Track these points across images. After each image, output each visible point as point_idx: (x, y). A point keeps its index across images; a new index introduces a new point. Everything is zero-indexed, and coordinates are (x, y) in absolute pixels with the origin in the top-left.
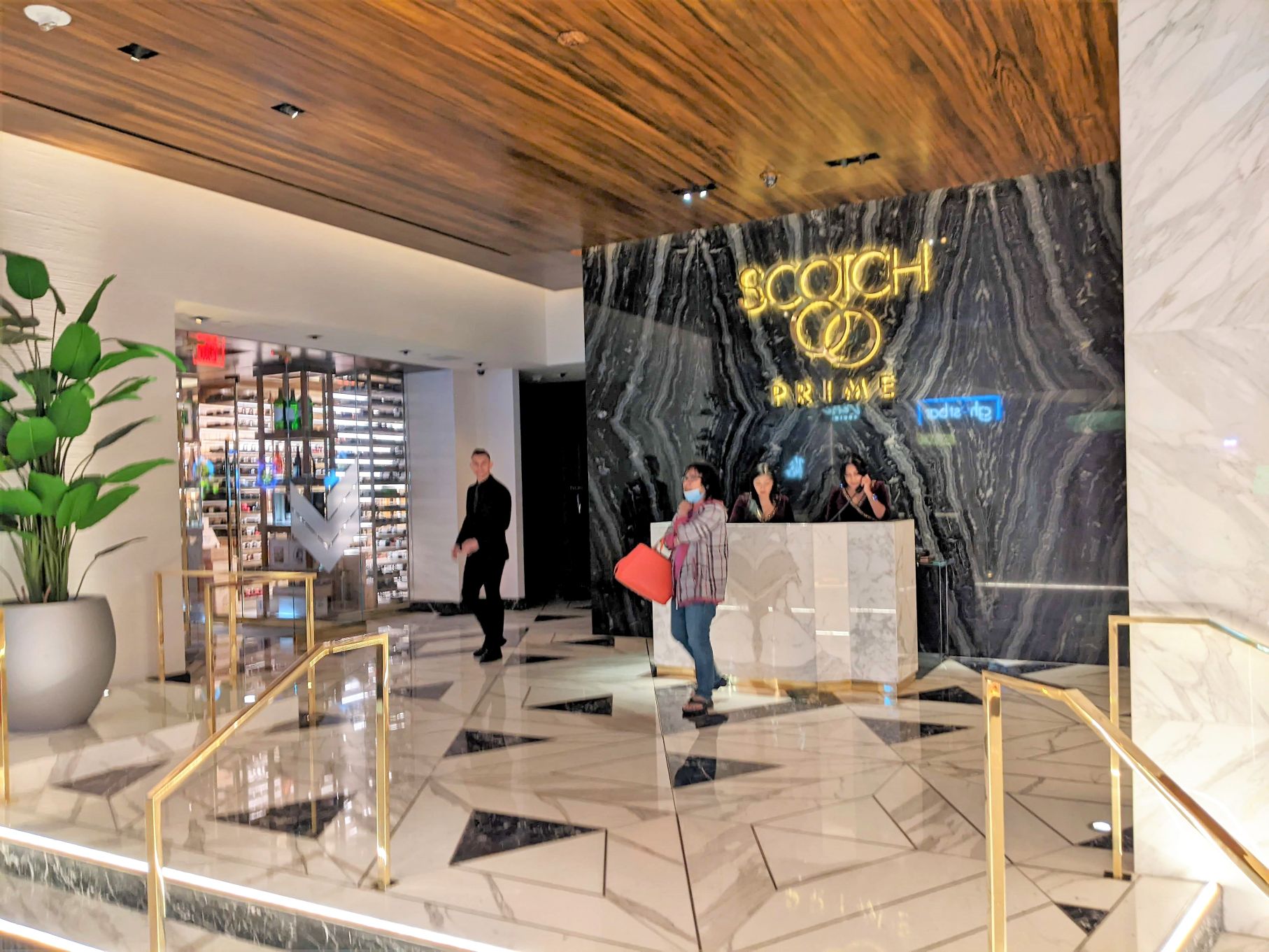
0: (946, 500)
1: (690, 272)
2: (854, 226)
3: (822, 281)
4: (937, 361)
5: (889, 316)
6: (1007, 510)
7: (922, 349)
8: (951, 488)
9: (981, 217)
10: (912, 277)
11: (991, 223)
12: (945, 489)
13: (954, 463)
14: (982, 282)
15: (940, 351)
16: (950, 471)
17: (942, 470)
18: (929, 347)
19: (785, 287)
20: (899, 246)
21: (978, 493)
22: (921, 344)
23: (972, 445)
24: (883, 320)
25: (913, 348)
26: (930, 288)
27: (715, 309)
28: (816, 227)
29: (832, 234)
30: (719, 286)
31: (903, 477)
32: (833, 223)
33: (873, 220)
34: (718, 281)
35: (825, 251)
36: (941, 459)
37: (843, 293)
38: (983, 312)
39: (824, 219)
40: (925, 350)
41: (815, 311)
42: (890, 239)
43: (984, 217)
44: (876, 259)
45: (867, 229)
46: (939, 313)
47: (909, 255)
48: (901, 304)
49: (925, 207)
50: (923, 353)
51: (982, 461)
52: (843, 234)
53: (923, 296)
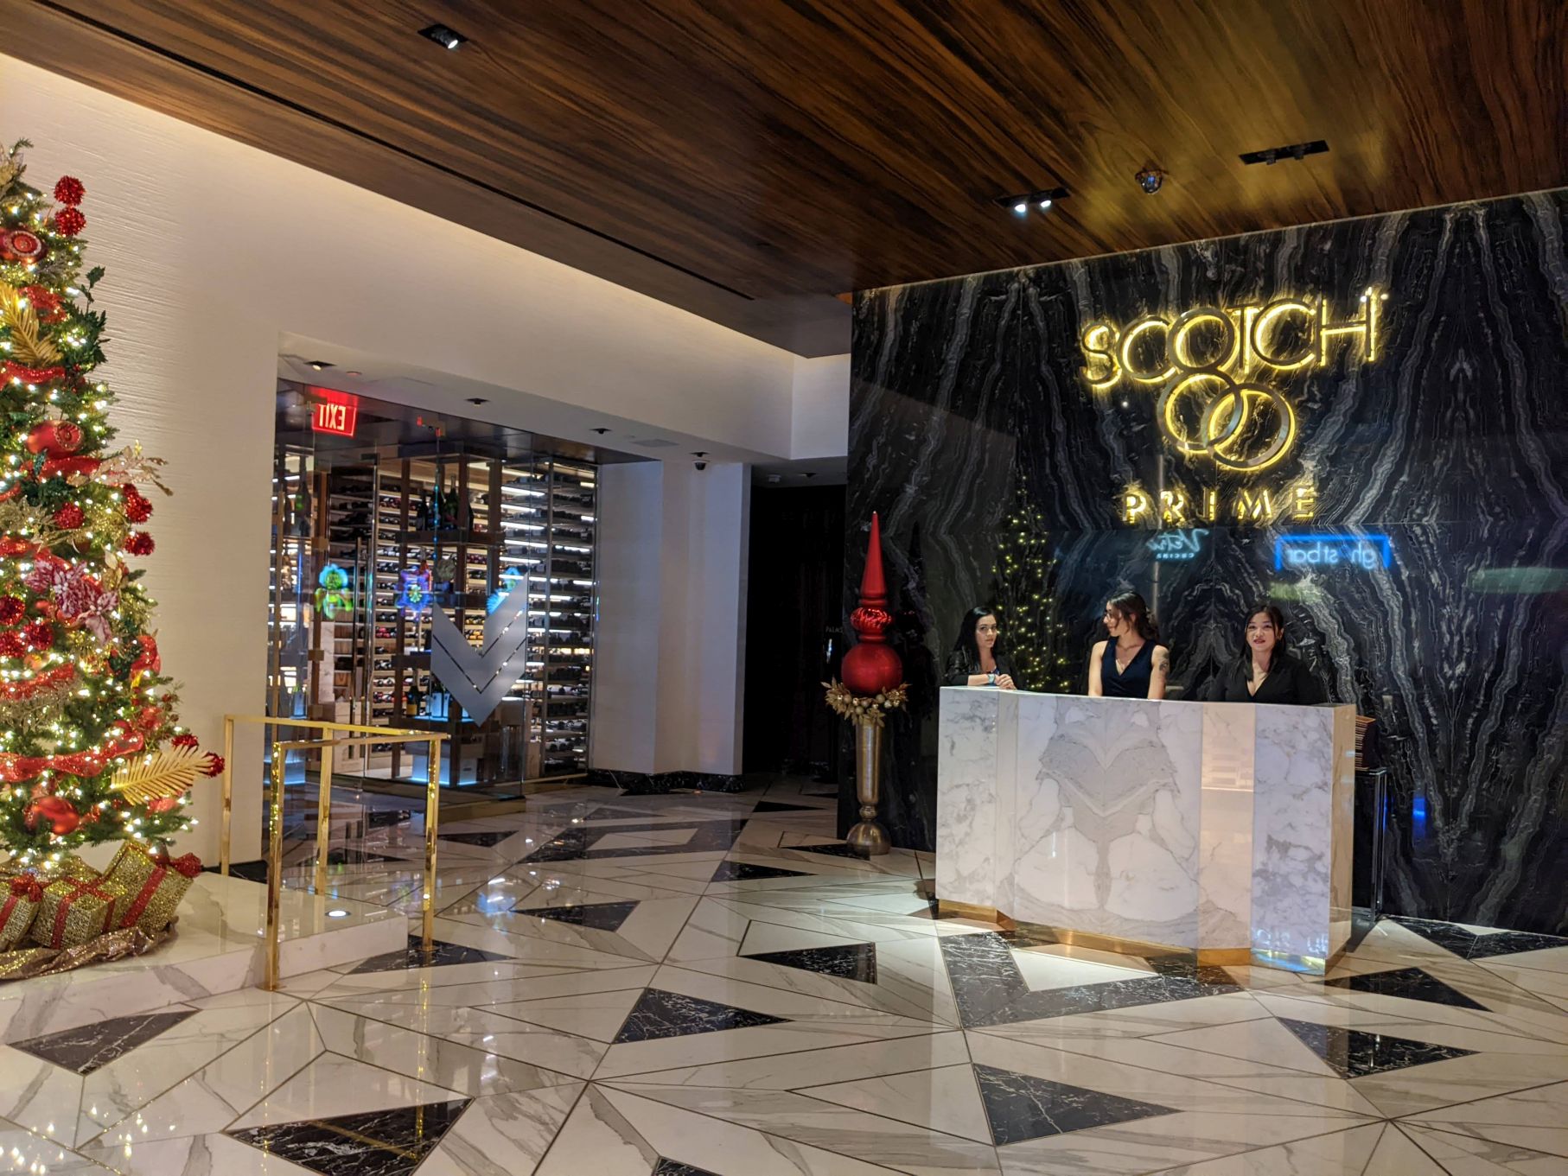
0: (1391, 674)
1: (1009, 327)
2: (1261, 266)
3: (1208, 345)
4: (1383, 469)
5: (1312, 398)
6: (1489, 696)
7: (1361, 449)
8: (1399, 660)
9: (1464, 255)
10: (1350, 341)
11: (1479, 264)
12: (1389, 660)
13: (1406, 622)
14: (1461, 351)
15: (1389, 452)
16: (1398, 633)
17: (1386, 631)
18: (1372, 446)
19: (1151, 352)
20: (1330, 297)
21: (1442, 668)
22: (1360, 441)
23: (1435, 595)
24: (1301, 403)
25: (1347, 445)
26: (1378, 359)
27: (1043, 382)
28: (1202, 265)
29: (1226, 276)
30: (1051, 349)
31: (1322, 637)
32: (1229, 261)
33: (1291, 257)
34: (1050, 340)
35: (1215, 302)
36: (1385, 614)
37: (1240, 361)
38: (1461, 396)
39: (1215, 254)
40: (1366, 449)
41: (1195, 388)
42: (1316, 285)
43: (1467, 252)
44: (1293, 314)
45: (1281, 269)
46: (1391, 396)
47: (1345, 310)
48: (1329, 382)
49: (1374, 239)
50: (1362, 455)
51: (1450, 620)
52: (1243, 276)
53: (1367, 367)
